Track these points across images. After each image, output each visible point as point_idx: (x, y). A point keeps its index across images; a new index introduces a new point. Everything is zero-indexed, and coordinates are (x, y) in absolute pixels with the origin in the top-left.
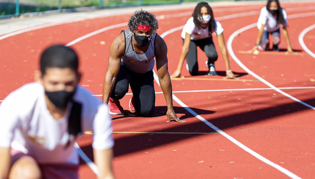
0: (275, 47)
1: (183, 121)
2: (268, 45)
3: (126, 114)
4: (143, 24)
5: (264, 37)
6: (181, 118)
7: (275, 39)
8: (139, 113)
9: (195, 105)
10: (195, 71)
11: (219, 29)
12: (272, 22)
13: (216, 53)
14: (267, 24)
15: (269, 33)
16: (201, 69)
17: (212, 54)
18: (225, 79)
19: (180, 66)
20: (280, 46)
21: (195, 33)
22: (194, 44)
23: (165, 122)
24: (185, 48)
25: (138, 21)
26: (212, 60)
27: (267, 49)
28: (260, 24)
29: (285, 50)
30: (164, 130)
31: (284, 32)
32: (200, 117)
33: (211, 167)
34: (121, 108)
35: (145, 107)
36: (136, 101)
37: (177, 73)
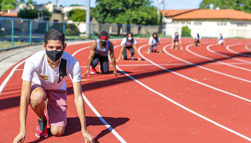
0: (155, 51)
1: (120, 76)
2: (152, 50)
3: (98, 73)
4: (104, 36)
5: (151, 47)
6: (120, 75)
7: (155, 48)
8: (103, 73)
9: (125, 70)
10: (126, 59)
11: (135, 42)
12: (155, 42)
13: (134, 52)
14: (152, 42)
15: (153, 46)
16: (128, 58)
17: (132, 52)
18: (137, 61)
19: (120, 56)
20: (157, 51)
21: (126, 44)
22: (125, 48)
23: (113, 76)
24: (122, 49)
25: (102, 35)
26: (133, 54)
27: (152, 51)
28: (150, 43)
29: (158, 52)
30: (112, 79)
31: (158, 46)
32: (127, 75)
33: (131, 93)
34: (96, 71)
35: (105, 71)
36: (102, 69)
37: (119, 59)
